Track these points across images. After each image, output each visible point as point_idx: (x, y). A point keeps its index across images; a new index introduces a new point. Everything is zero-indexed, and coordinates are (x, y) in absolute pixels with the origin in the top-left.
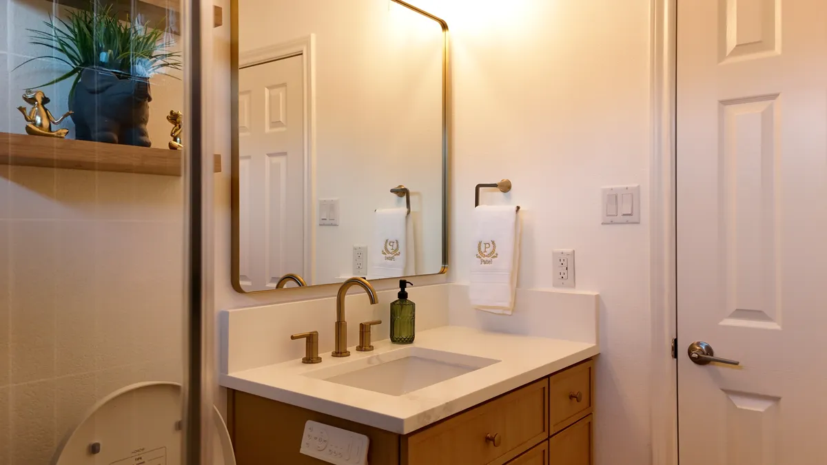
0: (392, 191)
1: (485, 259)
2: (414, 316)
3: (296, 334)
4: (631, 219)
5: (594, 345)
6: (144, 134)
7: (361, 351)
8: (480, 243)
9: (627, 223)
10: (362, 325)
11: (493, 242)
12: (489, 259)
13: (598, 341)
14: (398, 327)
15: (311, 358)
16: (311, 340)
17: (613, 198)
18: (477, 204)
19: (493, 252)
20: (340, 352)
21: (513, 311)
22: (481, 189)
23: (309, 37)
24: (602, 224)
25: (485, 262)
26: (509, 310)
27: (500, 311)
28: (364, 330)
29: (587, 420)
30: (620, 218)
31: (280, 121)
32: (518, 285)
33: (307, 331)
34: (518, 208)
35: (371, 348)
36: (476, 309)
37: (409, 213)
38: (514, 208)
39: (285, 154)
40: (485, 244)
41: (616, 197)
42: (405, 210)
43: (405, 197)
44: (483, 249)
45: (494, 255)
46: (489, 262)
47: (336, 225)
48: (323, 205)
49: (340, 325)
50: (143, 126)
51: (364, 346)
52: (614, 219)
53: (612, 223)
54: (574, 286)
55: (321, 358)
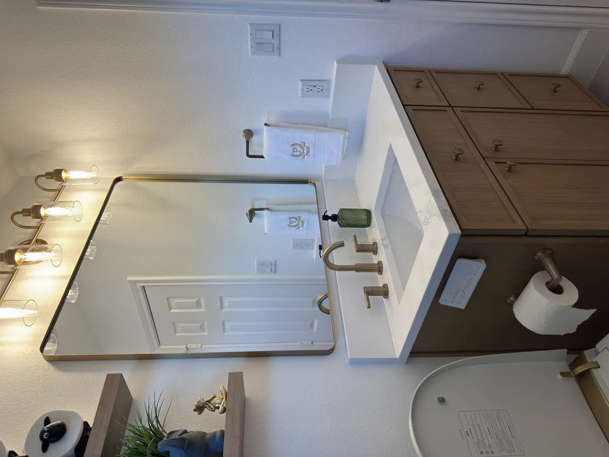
0: (251, 221)
1: (305, 152)
2: (350, 210)
3: (366, 304)
4: (276, 32)
5: (376, 66)
6: (214, 436)
7: (377, 251)
8: (293, 155)
9: (279, 35)
10: (358, 251)
11: (293, 145)
12: (306, 149)
13: (374, 63)
14: (359, 222)
15: (384, 292)
16: (370, 292)
17: (259, 46)
18: (262, 157)
19: (300, 146)
20: (379, 268)
21: (346, 130)
22: (250, 154)
23: (130, 281)
24: (280, 56)
25: (308, 152)
26: (345, 135)
27: (346, 141)
28: (361, 249)
29: (435, 74)
30: (275, 41)
31: (196, 302)
32: (326, 126)
33: (364, 296)
34: (266, 124)
35: (375, 244)
36: (343, 159)
37: (268, 209)
38: (265, 128)
39: (221, 298)
40: (294, 151)
41: (258, 43)
42: (265, 212)
43: (255, 211)
44: (298, 153)
45: (302, 144)
46: (308, 148)
47: (276, 262)
48: (260, 271)
49: (358, 268)
50: (208, 436)
51: (373, 249)
52: (276, 46)
53: (279, 48)
54: (328, 81)
55: (384, 284)
